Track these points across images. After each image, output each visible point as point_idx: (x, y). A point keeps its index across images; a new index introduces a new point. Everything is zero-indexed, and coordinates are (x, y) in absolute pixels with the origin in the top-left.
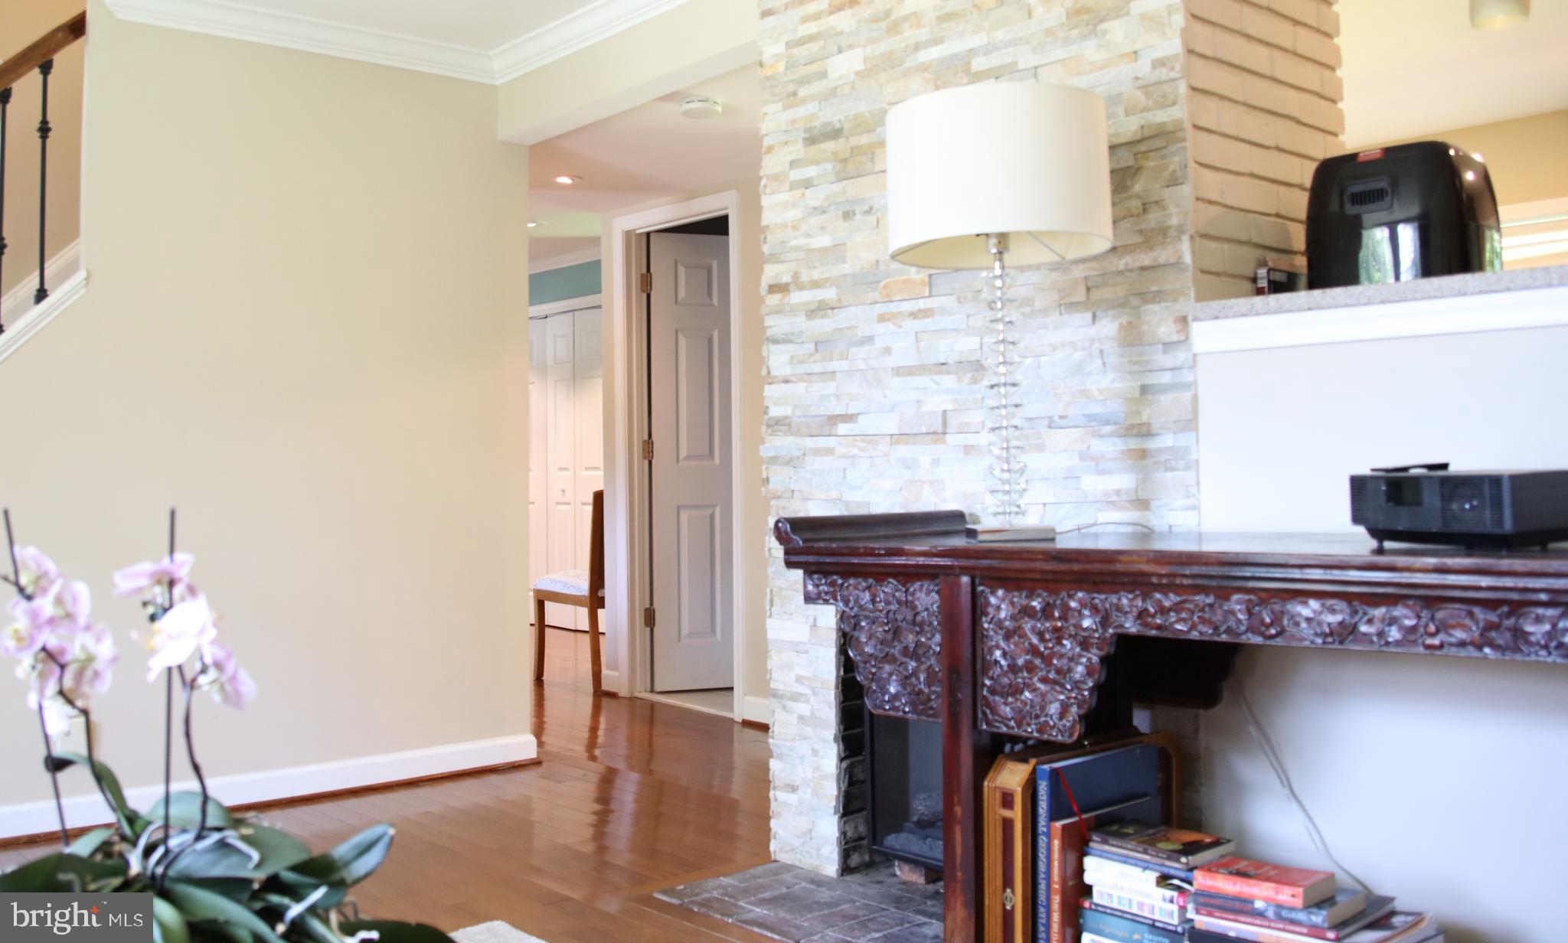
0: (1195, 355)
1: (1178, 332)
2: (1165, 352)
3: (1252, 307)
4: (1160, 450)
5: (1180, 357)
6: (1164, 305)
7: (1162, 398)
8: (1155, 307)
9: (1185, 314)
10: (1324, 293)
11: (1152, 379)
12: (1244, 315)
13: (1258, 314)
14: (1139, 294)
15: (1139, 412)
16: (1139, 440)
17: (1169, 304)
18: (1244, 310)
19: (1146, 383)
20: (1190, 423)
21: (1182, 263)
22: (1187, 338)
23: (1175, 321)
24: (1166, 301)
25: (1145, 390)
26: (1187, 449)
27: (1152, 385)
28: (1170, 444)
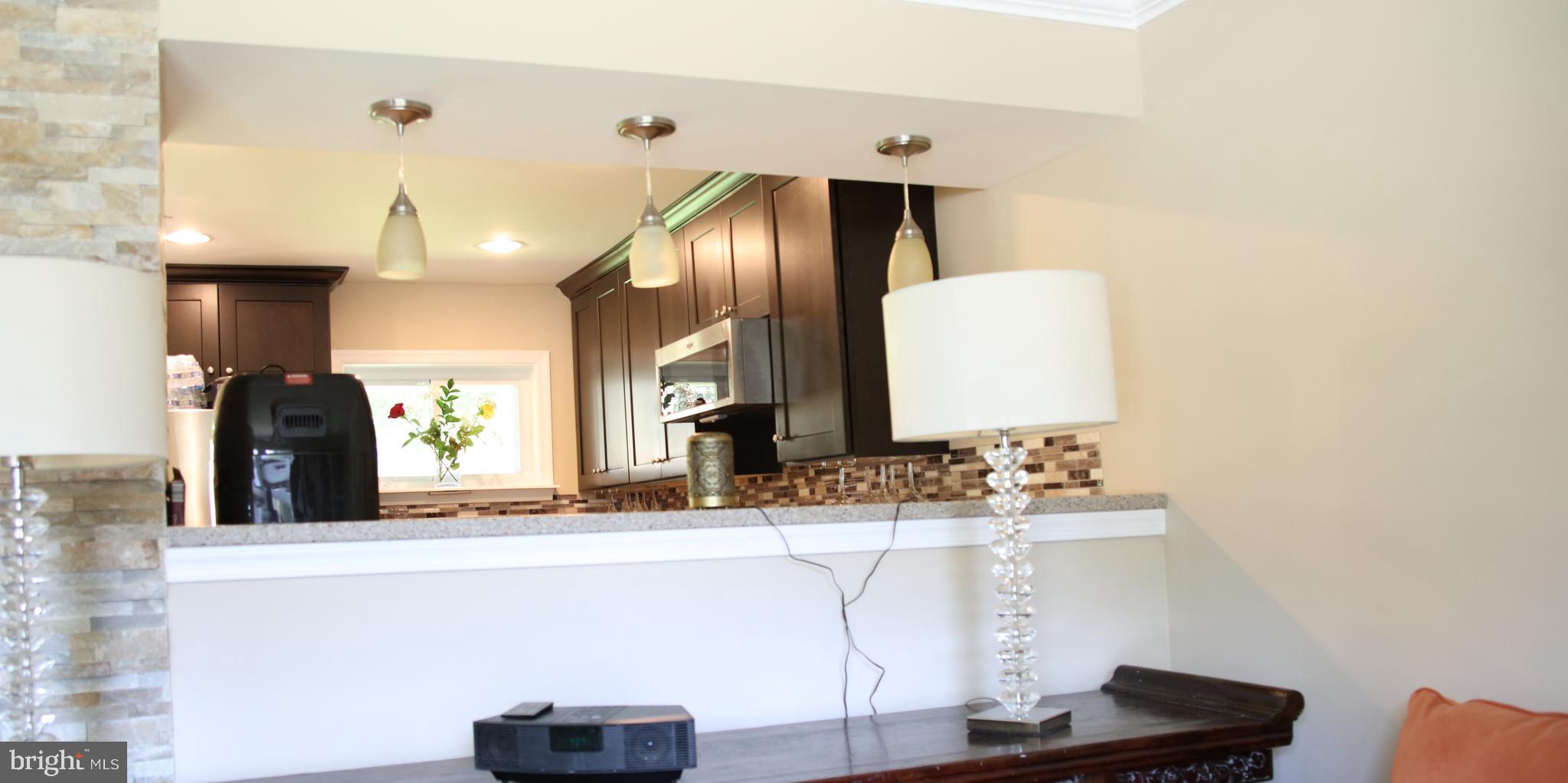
0: (168, 584)
1: (148, 558)
2: (126, 580)
3: (247, 536)
4: (123, 694)
5: (149, 587)
6: (127, 526)
7: (124, 633)
8: (114, 528)
9: (154, 538)
10: (330, 526)
11: (105, 612)
12: (236, 544)
13: (254, 543)
14: (92, 511)
15: (91, 651)
16: (89, 683)
17: (132, 526)
18: (237, 538)
19: (98, 615)
20: (160, 662)
21: (153, 480)
22: (158, 567)
23: (144, 546)
24: (129, 522)
25: (96, 623)
26: (157, 691)
27: (109, 618)
28: (134, 685)
